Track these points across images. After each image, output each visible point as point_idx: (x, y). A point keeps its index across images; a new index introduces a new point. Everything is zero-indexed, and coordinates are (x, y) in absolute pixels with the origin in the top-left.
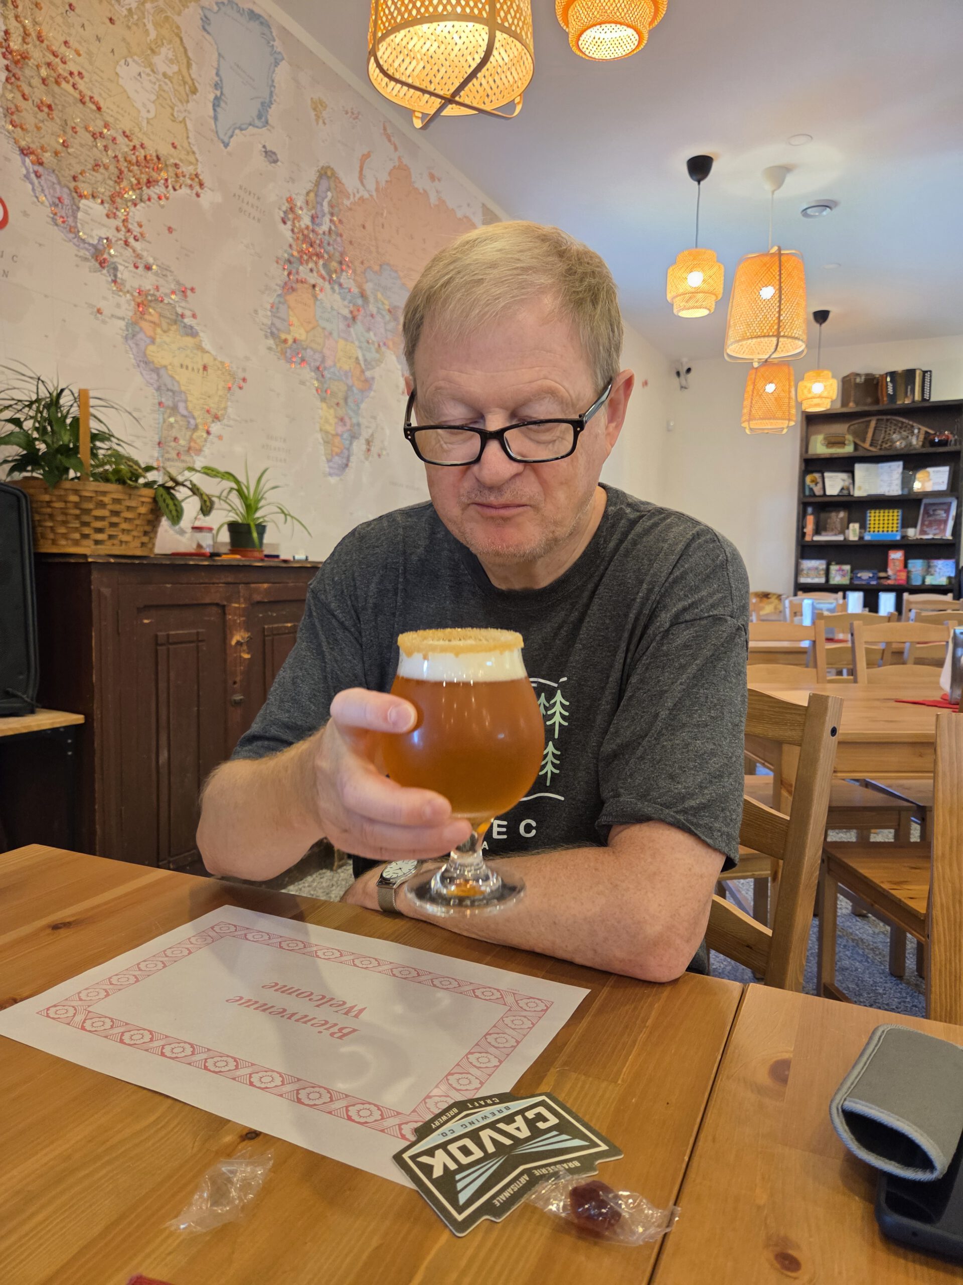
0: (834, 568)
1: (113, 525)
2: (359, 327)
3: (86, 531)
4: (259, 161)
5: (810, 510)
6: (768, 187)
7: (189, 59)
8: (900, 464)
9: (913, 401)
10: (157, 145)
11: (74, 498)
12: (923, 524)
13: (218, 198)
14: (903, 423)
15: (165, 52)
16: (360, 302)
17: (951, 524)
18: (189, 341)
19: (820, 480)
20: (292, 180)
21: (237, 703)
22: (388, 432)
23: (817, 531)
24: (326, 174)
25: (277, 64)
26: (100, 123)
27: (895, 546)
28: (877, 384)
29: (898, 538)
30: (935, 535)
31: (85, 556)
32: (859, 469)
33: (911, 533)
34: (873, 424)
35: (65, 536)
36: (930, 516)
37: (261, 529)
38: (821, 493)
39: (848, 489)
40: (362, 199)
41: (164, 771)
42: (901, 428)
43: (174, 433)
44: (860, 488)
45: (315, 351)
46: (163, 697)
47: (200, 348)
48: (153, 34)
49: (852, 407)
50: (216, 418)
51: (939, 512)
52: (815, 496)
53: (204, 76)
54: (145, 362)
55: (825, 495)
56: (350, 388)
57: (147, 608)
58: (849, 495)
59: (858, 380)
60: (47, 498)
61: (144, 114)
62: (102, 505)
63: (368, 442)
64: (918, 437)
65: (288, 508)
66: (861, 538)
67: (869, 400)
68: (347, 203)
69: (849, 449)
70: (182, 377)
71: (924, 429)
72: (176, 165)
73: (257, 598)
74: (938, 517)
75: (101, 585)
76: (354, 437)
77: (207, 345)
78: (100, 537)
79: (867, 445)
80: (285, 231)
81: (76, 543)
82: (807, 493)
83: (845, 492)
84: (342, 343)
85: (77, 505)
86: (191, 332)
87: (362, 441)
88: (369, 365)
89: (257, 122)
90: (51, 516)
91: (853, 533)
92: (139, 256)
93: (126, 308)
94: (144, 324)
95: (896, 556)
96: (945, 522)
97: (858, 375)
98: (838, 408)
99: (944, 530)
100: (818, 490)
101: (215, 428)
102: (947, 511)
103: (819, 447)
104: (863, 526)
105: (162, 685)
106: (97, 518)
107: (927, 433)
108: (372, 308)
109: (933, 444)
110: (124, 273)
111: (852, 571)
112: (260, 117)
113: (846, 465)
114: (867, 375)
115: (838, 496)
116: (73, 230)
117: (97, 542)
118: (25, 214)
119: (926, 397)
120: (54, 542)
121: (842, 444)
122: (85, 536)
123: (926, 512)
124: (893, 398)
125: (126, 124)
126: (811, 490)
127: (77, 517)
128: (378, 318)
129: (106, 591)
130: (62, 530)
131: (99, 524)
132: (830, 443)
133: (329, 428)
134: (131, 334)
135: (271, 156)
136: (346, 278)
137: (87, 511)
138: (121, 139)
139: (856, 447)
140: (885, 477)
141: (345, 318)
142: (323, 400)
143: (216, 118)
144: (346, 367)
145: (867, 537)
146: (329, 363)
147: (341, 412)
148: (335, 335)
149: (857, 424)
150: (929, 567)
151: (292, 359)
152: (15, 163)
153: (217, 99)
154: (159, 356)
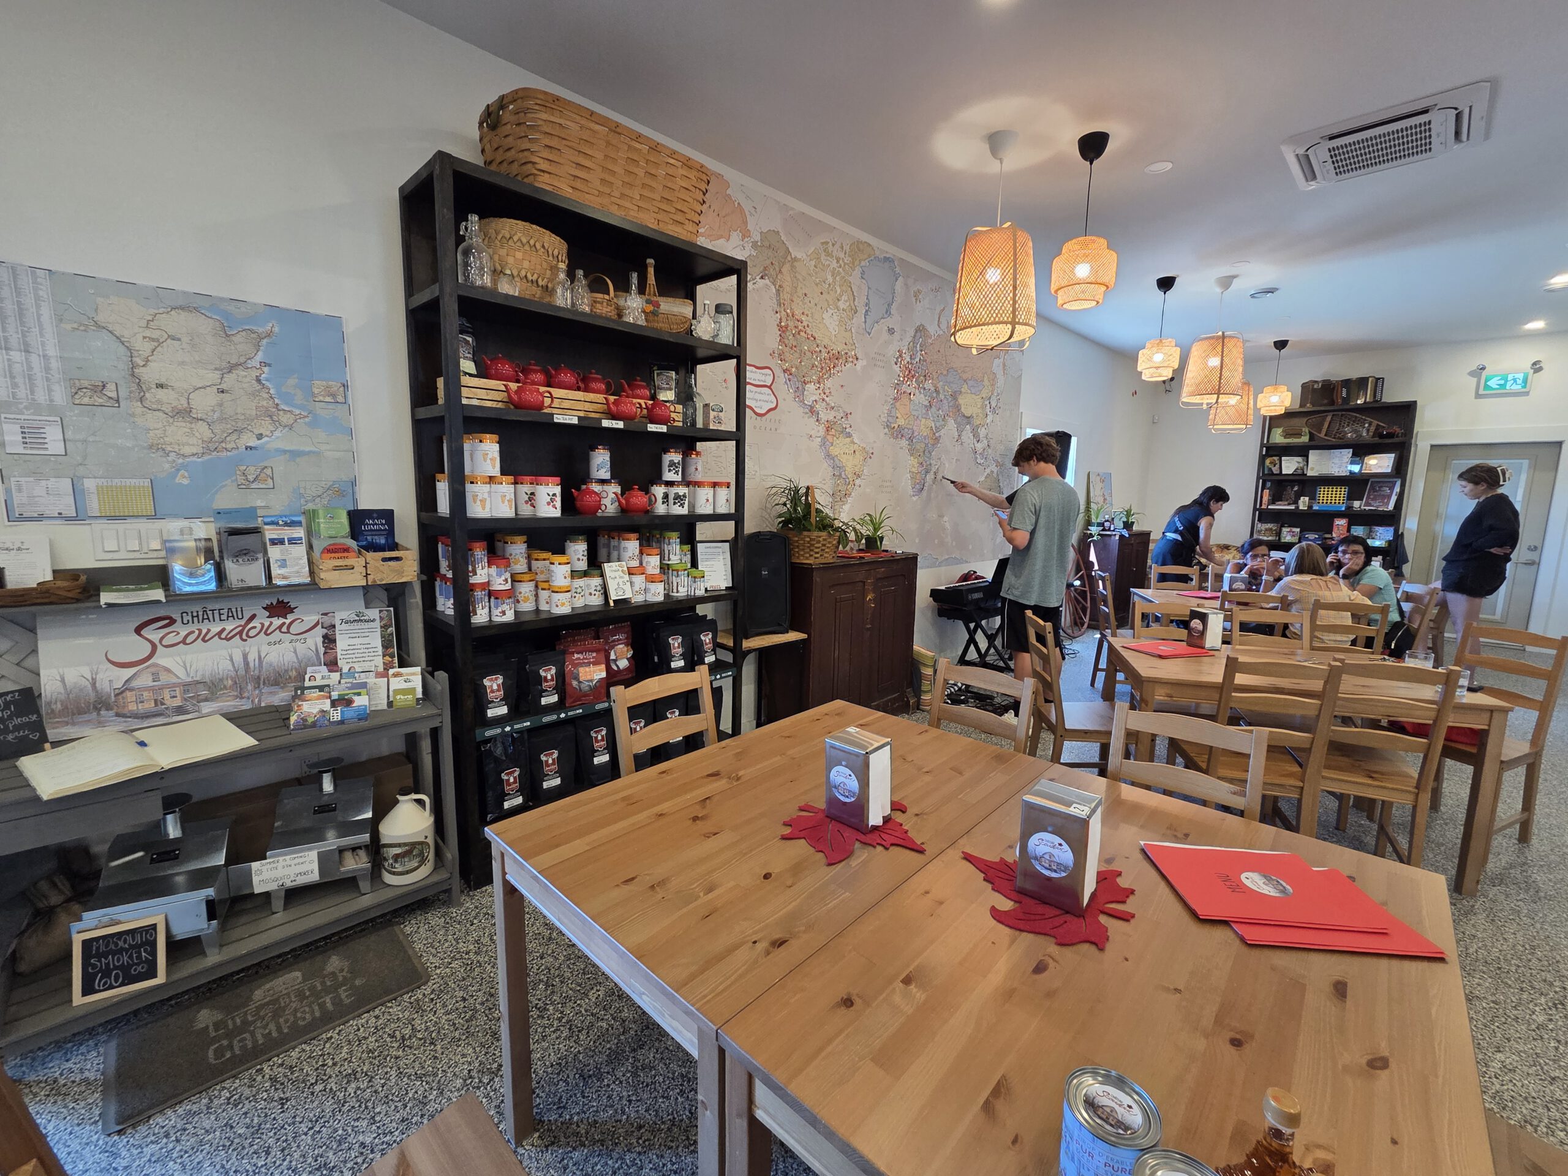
0: (1285, 530)
1: (822, 550)
2: (934, 409)
3: (812, 553)
4: (885, 335)
5: (1269, 484)
6: (1218, 290)
7: (854, 296)
8: (1351, 450)
9: (1365, 402)
10: (840, 347)
11: (808, 539)
12: (1368, 498)
13: (865, 363)
14: (1356, 417)
15: (845, 297)
16: (935, 395)
17: (1394, 498)
18: (848, 439)
19: (1277, 462)
20: (901, 340)
21: (868, 629)
22: (947, 465)
23: (1273, 501)
24: (920, 330)
25: (897, 280)
26: (815, 346)
27: (1340, 515)
28: (1334, 388)
29: (1343, 509)
30: (1377, 507)
31: (810, 564)
32: (1313, 455)
33: (1356, 504)
34: (1329, 419)
35: (802, 555)
36: (1376, 491)
37: (882, 539)
38: (1278, 472)
39: (1302, 469)
40: (939, 336)
41: (836, 660)
42: (1354, 421)
43: (840, 488)
44: (1312, 469)
45: (909, 429)
46: (837, 627)
47: (853, 442)
48: (839, 291)
49: (1309, 407)
50: (859, 476)
51: (1385, 488)
52: (1273, 474)
53: (860, 303)
54: (829, 456)
55: (1281, 473)
56: (927, 445)
57: (834, 585)
58: (1304, 475)
59: (1316, 386)
60: (796, 539)
61: (834, 333)
62: (819, 542)
63: (935, 473)
64: (1368, 431)
65: (895, 528)
66: (1310, 507)
67: (1326, 401)
68: (930, 341)
69: (1305, 439)
70: (844, 458)
71: (1375, 422)
72: (846, 353)
73: (879, 576)
74: (1382, 493)
75: (817, 578)
76: (927, 472)
77: (856, 441)
78: (817, 555)
79: (1322, 435)
80: (897, 368)
81: (807, 558)
82: (1266, 472)
83: (1300, 472)
84: (923, 420)
85: (808, 542)
86: (849, 435)
87: (932, 473)
88: (938, 429)
89: (886, 316)
90: (798, 547)
91: (1303, 503)
92: (828, 404)
93: (821, 430)
94: (829, 437)
95: (1341, 522)
96: (1389, 497)
97: (1316, 382)
98: (1296, 407)
99: (1388, 504)
100: (1275, 470)
101: (857, 482)
102: (1392, 489)
103: (1278, 437)
104: (1313, 498)
105: (837, 621)
106: (817, 548)
107: (1378, 425)
108: (942, 397)
109: (1381, 436)
110: (822, 415)
111: (1301, 532)
112: (886, 313)
113: (1302, 451)
114: (1324, 381)
115: (1292, 474)
116: (803, 401)
117: (816, 558)
118: (784, 400)
119: (1378, 398)
120: (798, 558)
121: (1299, 435)
122: (811, 556)
123: (1373, 489)
124: (1346, 400)
125: (826, 342)
126: (1270, 469)
127: (809, 547)
128: (945, 401)
129: (818, 579)
130: (802, 553)
131: (817, 550)
132: (1287, 435)
133: (914, 470)
134: (823, 444)
135: (891, 331)
136: (928, 384)
137: (813, 545)
138: (823, 350)
139: (1312, 437)
140: (1336, 461)
141: (926, 406)
142: (912, 455)
143: (865, 322)
144: (925, 434)
145: (1315, 508)
146: (916, 434)
147: (921, 460)
148: (920, 417)
149: (1314, 419)
150: (1371, 531)
151: (897, 437)
152: (781, 378)
153: (866, 311)
154: (834, 451)
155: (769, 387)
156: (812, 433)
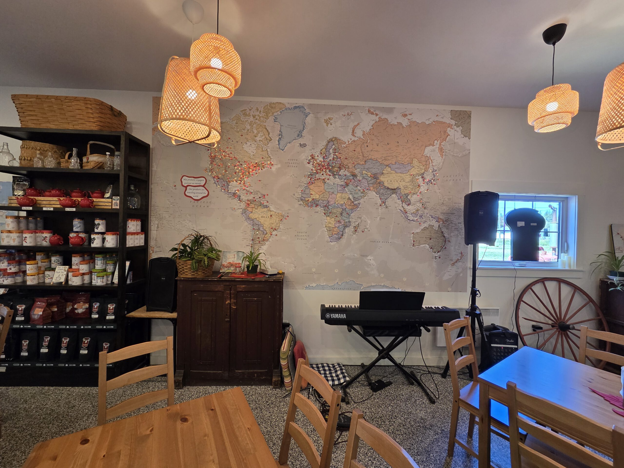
2: (350, 187)
4: (298, 149)
7: (268, 132)
10: (257, 161)
13: (279, 166)
15: (260, 134)
16: (351, 178)
18: (265, 209)
20: (314, 149)
21: (227, 321)
22: (369, 222)
24: (333, 141)
25: (307, 116)
26: (237, 162)
41: (199, 336)
43: (258, 236)
45: (323, 201)
46: (199, 315)
47: (269, 210)
48: (256, 132)
50: (275, 230)
53: (275, 134)
54: (249, 219)
56: (344, 209)
57: (196, 291)
61: (252, 154)
63: (356, 227)
68: (343, 146)
70: (262, 220)
72: (263, 163)
76: (346, 226)
77: (272, 209)
80: (309, 166)
84: (339, 195)
86: (266, 207)
87: (352, 227)
88: (356, 199)
89: (297, 138)
92: (248, 191)
93: (243, 205)
101: (274, 233)
105: (199, 312)
108: (359, 178)
110: (243, 197)
112: (298, 136)
116: (227, 191)
118: (214, 191)
128: (364, 181)
129: (181, 286)
133: (331, 225)
134: (244, 212)
135: (303, 146)
136: (344, 172)
141: (342, 185)
142: (328, 216)
143: (279, 144)
144: (342, 202)
146: (332, 203)
147: (338, 219)
148: (336, 192)
151: (312, 206)
152: (211, 181)
153: (280, 138)
154: (252, 216)
155: (203, 186)
156: (235, 207)
